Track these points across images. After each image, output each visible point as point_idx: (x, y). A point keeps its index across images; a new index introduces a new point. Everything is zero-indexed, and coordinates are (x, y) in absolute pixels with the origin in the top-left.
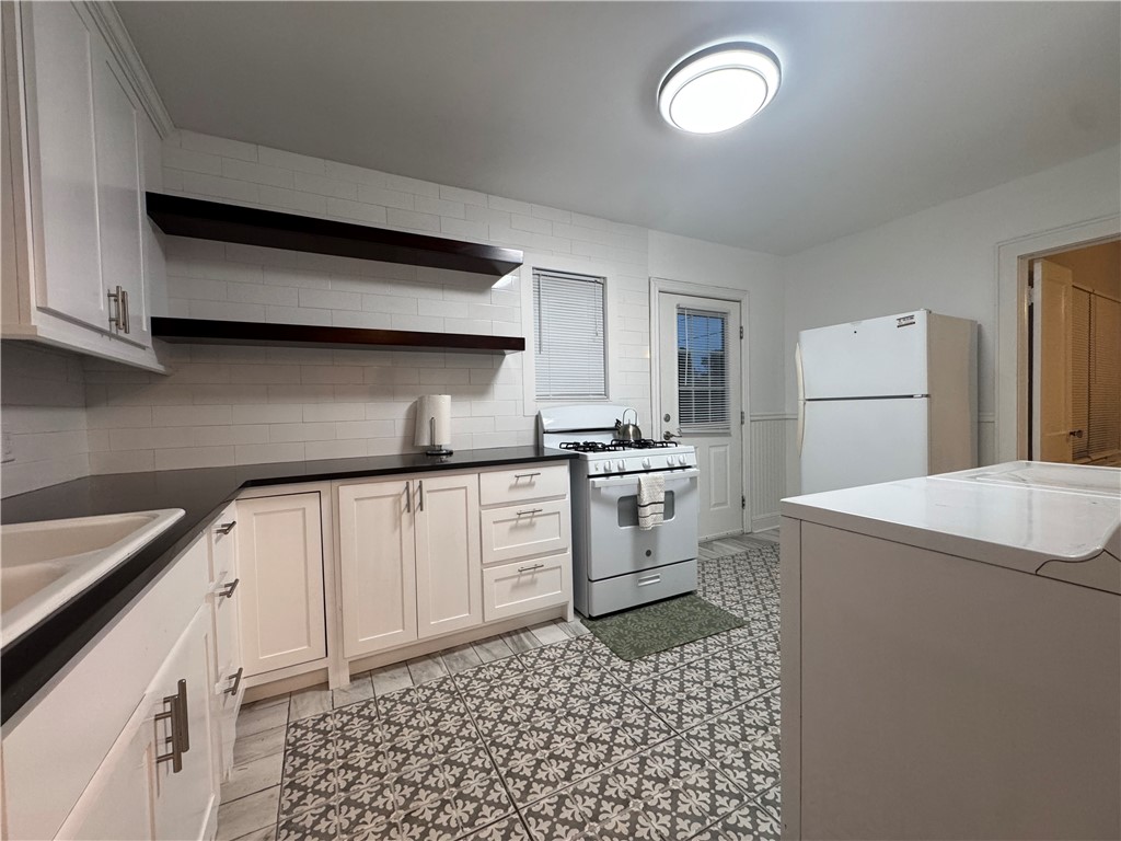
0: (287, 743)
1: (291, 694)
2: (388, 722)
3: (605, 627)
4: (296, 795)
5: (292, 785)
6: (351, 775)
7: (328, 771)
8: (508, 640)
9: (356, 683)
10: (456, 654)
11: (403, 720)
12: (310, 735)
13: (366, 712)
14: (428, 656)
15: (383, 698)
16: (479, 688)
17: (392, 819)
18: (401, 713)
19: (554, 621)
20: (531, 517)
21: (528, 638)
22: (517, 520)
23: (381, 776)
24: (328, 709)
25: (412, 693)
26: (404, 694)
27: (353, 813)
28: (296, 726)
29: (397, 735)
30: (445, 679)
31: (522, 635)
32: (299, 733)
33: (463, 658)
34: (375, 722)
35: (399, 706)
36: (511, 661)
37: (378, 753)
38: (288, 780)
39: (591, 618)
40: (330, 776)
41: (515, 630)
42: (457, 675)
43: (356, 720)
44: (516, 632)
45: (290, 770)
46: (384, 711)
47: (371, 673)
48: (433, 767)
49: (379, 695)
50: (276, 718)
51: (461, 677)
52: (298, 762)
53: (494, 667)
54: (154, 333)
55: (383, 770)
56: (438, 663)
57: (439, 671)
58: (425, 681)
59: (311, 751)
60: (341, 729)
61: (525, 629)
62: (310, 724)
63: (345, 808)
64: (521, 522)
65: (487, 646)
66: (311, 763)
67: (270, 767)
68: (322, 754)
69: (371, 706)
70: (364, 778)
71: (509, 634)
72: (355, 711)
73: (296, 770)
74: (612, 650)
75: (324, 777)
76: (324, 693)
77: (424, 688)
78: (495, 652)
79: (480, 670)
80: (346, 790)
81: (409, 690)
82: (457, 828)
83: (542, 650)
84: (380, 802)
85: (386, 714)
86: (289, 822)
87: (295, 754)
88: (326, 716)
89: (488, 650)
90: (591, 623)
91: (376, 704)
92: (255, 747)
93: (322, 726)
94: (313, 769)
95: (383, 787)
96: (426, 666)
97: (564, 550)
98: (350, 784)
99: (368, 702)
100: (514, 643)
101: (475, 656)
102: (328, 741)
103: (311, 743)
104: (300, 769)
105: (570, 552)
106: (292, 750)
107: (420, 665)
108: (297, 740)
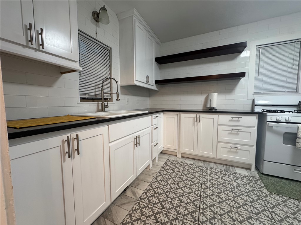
0: (166, 162)
1: (171, 155)
2: (184, 167)
3: (268, 179)
4: (163, 169)
5: (160, 173)
6: (172, 172)
7: (169, 169)
8: (225, 166)
9: (182, 158)
10: (208, 163)
11: (187, 169)
12: (170, 162)
13: (181, 164)
14: (200, 160)
15: (186, 163)
16: (208, 172)
17: (175, 182)
18: (188, 167)
19: (246, 169)
20: (237, 131)
21: (232, 168)
22: (231, 131)
23: (177, 175)
24: (175, 160)
25: (192, 165)
26: (190, 165)
27: (169, 177)
28: (169, 160)
29: (182, 176)
30: (201, 166)
31: (231, 167)
32: (169, 161)
33: (209, 164)
34: (182, 166)
35: (188, 166)
36: (223, 171)
37: (179, 171)
38: (163, 167)
39: (262, 174)
40: (169, 170)
41: (229, 165)
42: (205, 167)
43: (179, 164)
44: (229, 166)
45: (164, 165)
46: (184, 165)
47: (186, 158)
48: (187, 179)
49: (185, 162)
50: (166, 157)
51: (205, 168)
52: (166, 165)
53: (216, 170)
54: (155, 83)
55: (178, 174)
56: (202, 163)
57: (201, 164)
58: (196, 164)
59: (169, 165)
60: (175, 164)
61: (233, 166)
62: (171, 161)
63: (169, 176)
64: (232, 132)
65: (217, 165)
66: (168, 166)
67: (162, 163)
68: (170, 166)
69: (183, 163)
70: (174, 173)
71: (227, 165)
72: (179, 162)
73: (165, 166)
74: (265, 186)
75: (168, 169)
76: (176, 157)
77: (195, 165)
78: (219, 167)
79: (212, 169)
80: (170, 173)
81: (192, 164)
82: (185, 192)
83: (235, 173)
84: (174, 179)
85: (185, 166)
86: (160, 172)
87: (166, 164)
88: (174, 161)
89: (217, 166)
90: (262, 175)
91: (184, 163)
92: (162, 160)
93: (172, 162)
94: (167, 167)
95: (176, 177)
96: (198, 162)
97: (253, 146)
98: (171, 173)
99: (183, 162)
100: (226, 167)
101: (212, 165)
102: (172, 165)
103: (169, 163)
104: (163, 171)
105: (255, 147)
106: (166, 163)
107: (197, 161)
108: (168, 162)
